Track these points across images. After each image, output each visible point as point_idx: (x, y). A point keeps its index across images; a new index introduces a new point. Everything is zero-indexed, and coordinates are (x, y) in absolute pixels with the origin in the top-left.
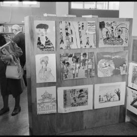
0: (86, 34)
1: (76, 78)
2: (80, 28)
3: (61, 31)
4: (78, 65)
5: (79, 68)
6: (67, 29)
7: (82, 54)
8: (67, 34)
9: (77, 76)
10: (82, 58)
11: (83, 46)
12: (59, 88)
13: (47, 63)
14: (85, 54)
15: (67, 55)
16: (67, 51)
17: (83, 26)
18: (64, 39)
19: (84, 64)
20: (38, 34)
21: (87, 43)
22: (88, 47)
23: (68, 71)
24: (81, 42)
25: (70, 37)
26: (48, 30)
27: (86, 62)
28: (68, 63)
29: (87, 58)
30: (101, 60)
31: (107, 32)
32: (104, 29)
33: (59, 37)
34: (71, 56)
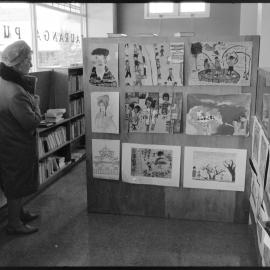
0: (168, 63)
1: (150, 131)
3: (126, 58)
5: (157, 116)
6: (136, 56)
7: (161, 95)
8: (137, 63)
9: (152, 129)
10: (161, 101)
11: (162, 82)
12: (124, 145)
15: (137, 94)
16: (137, 89)
17: (162, 51)
18: (132, 70)
19: (165, 111)
20: (94, 63)
21: (170, 78)
22: (170, 83)
24: (159, 76)
25: (141, 67)
26: (108, 57)
27: (169, 108)
28: (138, 107)
31: (206, 61)
34: (143, 97)
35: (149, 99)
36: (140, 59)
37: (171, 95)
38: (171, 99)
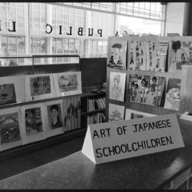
0: (157, 55)
1: (143, 103)
2: (150, 49)
3: (131, 51)
4: (147, 90)
5: (148, 92)
6: (137, 49)
7: (151, 78)
8: (138, 54)
9: (145, 101)
10: (151, 82)
12: (127, 110)
13: (118, 81)
14: (155, 78)
15: (137, 76)
16: (137, 72)
17: (154, 47)
18: (134, 59)
20: (112, 53)
21: (157, 66)
23: (136, 94)
24: (151, 64)
27: (156, 88)
29: (157, 83)
30: (174, 89)
31: (183, 55)
32: (179, 51)
33: (130, 57)
34: (140, 78)
35: (144, 80)
36: (140, 52)
37: (158, 78)
38: (158, 81)
